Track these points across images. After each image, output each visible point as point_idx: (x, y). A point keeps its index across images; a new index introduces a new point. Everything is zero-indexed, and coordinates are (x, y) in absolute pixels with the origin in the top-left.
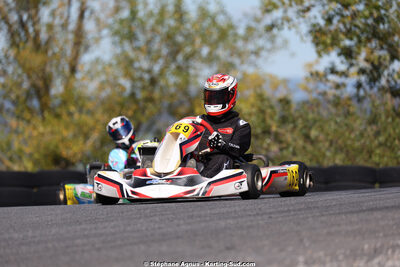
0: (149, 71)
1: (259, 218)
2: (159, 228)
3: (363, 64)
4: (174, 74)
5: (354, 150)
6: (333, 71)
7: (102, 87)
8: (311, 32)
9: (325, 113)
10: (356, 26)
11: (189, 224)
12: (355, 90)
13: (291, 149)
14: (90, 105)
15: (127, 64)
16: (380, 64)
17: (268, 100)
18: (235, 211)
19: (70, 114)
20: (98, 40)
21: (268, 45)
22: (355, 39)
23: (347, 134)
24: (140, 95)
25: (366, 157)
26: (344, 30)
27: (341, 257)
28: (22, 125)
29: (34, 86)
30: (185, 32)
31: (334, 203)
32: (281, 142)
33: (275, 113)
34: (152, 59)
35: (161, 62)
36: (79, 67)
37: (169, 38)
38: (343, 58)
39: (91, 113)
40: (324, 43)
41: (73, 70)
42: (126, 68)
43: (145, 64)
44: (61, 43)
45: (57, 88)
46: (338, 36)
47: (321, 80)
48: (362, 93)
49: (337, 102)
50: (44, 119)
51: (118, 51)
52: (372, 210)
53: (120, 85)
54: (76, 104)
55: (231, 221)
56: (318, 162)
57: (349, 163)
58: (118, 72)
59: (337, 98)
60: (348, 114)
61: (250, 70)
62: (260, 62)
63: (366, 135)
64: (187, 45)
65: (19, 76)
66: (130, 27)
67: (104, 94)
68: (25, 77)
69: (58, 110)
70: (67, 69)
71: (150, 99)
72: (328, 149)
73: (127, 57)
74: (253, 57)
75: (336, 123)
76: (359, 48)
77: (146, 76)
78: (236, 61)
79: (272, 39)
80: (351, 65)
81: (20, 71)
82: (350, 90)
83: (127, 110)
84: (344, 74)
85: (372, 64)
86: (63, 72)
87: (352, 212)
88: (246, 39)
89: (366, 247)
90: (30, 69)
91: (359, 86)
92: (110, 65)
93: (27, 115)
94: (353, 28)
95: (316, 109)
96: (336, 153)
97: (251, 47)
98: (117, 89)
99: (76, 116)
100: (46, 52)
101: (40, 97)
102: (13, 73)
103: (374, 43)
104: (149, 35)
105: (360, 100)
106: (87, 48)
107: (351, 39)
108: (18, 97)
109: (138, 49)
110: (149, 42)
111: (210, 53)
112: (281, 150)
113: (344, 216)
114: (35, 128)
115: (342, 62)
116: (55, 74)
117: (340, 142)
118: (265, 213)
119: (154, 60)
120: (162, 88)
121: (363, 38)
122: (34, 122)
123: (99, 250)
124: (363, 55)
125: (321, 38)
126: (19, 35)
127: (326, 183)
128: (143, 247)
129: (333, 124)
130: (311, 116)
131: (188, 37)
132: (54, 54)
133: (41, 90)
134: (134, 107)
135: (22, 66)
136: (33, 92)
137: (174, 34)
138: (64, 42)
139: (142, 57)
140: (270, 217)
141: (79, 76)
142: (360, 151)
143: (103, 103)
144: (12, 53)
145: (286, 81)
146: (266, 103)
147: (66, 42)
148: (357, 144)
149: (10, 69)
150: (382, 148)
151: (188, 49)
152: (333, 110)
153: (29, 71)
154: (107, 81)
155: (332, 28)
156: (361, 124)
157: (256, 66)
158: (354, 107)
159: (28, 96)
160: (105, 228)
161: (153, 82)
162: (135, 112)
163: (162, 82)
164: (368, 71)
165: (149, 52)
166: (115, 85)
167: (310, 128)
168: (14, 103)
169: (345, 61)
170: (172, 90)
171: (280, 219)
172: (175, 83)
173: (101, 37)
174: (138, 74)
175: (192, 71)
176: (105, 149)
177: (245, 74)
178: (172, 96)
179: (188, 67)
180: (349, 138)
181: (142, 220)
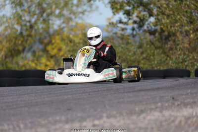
0: (30, 22)
1: (84, 94)
2: (34, 99)
3: (135, 19)
4: (41, 23)
5: (130, 61)
6: (121, 22)
7: (6, 29)
8: (110, 2)
9: (116, 43)
12: (131, 32)
15: (19, 18)
16: (144, 19)
18: (72, 91)
21: (89, 9)
22: (132, 6)
23: (127, 53)
24: (25, 33)
25: (137, 64)
26: (126, 2)
27: (124, 114)
30: (47, 2)
31: (121, 87)
34: (31, 16)
35: (35, 17)
37: (40, 5)
38: (125, 16)
40: (116, 8)
42: (18, 20)
43: (27, 18)
46: (123, 5)
47: (114, 27)
48: (135, 33)
49: (122, 37)
51: (14, 11)
52: (140, 91)
53: (15, 28)
55: (70, 96)
58: (14, 22)
59: (123, 35)
60: (128, 43)
61: (80, 21)
62: (84, 17)
63: (136, 54)
64: (48, 9)
67: (7, 33)
71: (30, 35)
72: (118, 61)
73: (18, 14)
74: (81, 15)
75: (122, 48)
76: (134, 11)
77: (28, 24)
78: (73, 17)
79: (91, 6)
80: (130, 19)
82: (129, 31)
83: (18, 41)
84: (126, 23)
85: (140, 18)
87: (129, 92)
88: (78, 6)
89: (137, 109)
91: (133, 29)
92: (10, 18)
94: (130, 1)
95: (112, 41)
96: (122, 62)
97: (80, 10)
98: (14, 30)
103: (141, 8)
104: (29, 4)
105: (134, 36)
107: (130, 6)
109: (24, 10)
110: (29, 7)
111: (60, 13)
113: (126, 94)
115: (125, 18)
117: (124, 57)
118: (87, 92)
120: (36, 30)
121: (136, 5)
123: (5, 110)
124: (135, 14)
125: (115, 6)
128: (26, 109)
129: (120, 48)
131: (48, 4)
134: (22, 39)
137: (42, 4)
139: (26, 14)
140: (89, 94)
142: (134, 61)
143: (6, 37)
148: (132, 58)
150: (144, 60)
151: (49, 11)
152: (121, 41)
154: (9, 26)
156: (134, 48)
157: (82, 19)
158: (131, 40)
160: (8, 99)
161: (31, 27)
162: (22, 42)
163: (36, 27)
164: (138, 22)
165: (29, 12)
166: (13, 28)
169: (127, 17)
170: (41, 31)
171: (94, 95)
172: (42, 28)
173: (5, 5)
174: (23, 23)
175: (51, 22)
176: (7, 60)
177: (77, 23)
178: (41, 34)
179: (49, 20)
180: (128, 55)
181: (26, 96)
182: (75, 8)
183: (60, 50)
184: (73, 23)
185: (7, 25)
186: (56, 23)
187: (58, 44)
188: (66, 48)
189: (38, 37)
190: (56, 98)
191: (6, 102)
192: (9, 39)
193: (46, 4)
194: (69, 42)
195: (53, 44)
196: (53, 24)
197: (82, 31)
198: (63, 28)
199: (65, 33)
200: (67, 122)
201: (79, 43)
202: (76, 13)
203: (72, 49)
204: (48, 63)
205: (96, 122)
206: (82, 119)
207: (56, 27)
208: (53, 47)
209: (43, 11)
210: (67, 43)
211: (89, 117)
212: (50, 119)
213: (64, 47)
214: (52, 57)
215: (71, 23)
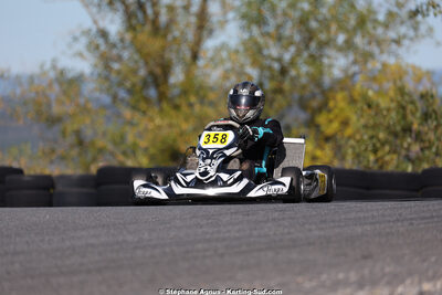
0: (279, 60)
1: (399, 224)
2: (289, 233)
4: (306, 63)
7: (226, 77)
11: (322, 229)
13: (434, 149)
14: (212, 96)
15: (255, 51)
17: (410, 95)
18: (373, 217)
19: (191, 105)
20: (223, 23)
21: (411, 33)
24: (267, 85)
28: (137, 117)
29: (151, 73)
30: (320, 17)
32: (422, 141)
33: (417, 109)
34: (282, 47)
35: (293, 49)
36: (201, 54)
37: (303, 22)
39: (212, 104)
41: (195, 57)
42: (254, 55)
43: (274, 51)
44: (182, 26)
45: (177, 77)
50: (161, 110)
51: (246, 36)
53: (245, 74)
54: (197, 94)
55: (368, 228)
58: (242, 59)
61: (392, 61)
62: (401, 51)
64: (321, 32)
65: (136, 62)
66: (259, 10)
67: (228, 84)
68: (141, 64)
69: (178, 101)
70: (188, 55)
71: (279, 91)
73: (256, 43)
74: (394, 46)
77: (276, 66)
78: (376, 50)
79: (416, 28)
81: (136, 57)
86: (184, 58)
88: (386, 26)
90: (148, 55)
92: (237, 52)
93: (143, 105)
97: (392, 34)
99: (197, 108)
100: (165, 36)
101: (157, 86)
102: (130, 58)
104: (280, 20)
106: (211, 32)
108: (134, 85)
109: (268, 34)
110: (279, 27)
111: (347, 41)
112: (422, 149)
114: (152, 120)
116: (174, 61)
118: (406, 220)
119: (286, 48)
120: (293, 79)
122: (150, 113)
123: (222, 255)
126: (136, 16)
128: (270, 254)
132: (175, 39)
133: (159, 77)
135: (139, 51)
136: (150, 80)
137: (308, 19)
138: (185, 25)
139: (271, 42)
140: (412, 224)
141: (201, 63)
144: (128, 36)
145: (430, 74)
146: (407, 98)
147: (187, 25)
149: (126, 55)
151: (323, 37)
153: (146, 57)
154: (233, 69)
157: (397, 56)
159: (145, 84)
160: (229, 231)
161: (283, 71)
163: (293, 73)
165: (279, 38)
166: (241, 73)
168: (130, 91)
170: (304, 80)
171: (422, 226)
172: (307, 74)
173: (226, 21)
174: (267, 62)
175: (326, 61)
177: (384, 65)
178: (304, 87)
179: (321, 56)
181: (269, 224)
182: (380, 31)
183: (345, 123)
185: (228, 65)
186: (338, 64)
187: (342, 110)
188: (358, 120)
189: (296, 95)
190: (337, 230)
191: (224, 239)
193: (317, 20)
194: (365, 107)
195: (330, 111)
196: (331, 66)
197: (395, 83)
198: (354, 74)
199: (358, 87)
200: (361, 285)
201: (388, 110)
202: (384, 41)
203: (371, 122)
204: (318, 153)
205: (427, 287)
206: (395, 280)
207: (337, 73)
208: (331, 116)
209: (309, 36)
210: (362, 109)
211: (410, 274)
212: (324, 277)
213: (354, 118)
214: (327, 139)
215: (370, 65)
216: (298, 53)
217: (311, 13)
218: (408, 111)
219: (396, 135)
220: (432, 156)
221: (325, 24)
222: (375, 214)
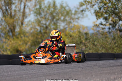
0: (45, 24)
1: (79, 69)
2: (49, 72)
3: (111, 22)
4: (53, 25)
5: (108, 48)
6: (101, 24)
7: (31, 29)
8: (95, 12)
9: (99, 37)
10: (108, 10)
12: (108, 30)
13: (89, 48)
14: (27, 35)
15: (39, 22)
16: (116, 22)
18: (72, 67)
19: (21, 37)
20: (30, 15)
21: (82, 16)
22: (108, 14)
24: (43, 31)
25: (112, 50)
26: (105, 12)
28: (7, 40)
29: (10, 29)
31: (102, 64)
32: (86, 46)
33: (84, 37)
35: (49, 21)
36: (24, 23)
37: (51, 14)
38: (104, 20)
39: (28, 37)
40: (99, 16)
41: (22, 24)
43: (44, 22)
44: (18, 16)
45: (17, 29)
46: (103, 13)
47: (98, 27)
48: (110, 31)
49: (103, 34)
50: (13, 39)
51: (36, 18)
52: (114, 66)
53: (36, 28)
54: (23, 34)
55: (71, 70)
56: (97, 52)
57: (107, 52)
58: (36, 24)
59: (103, 32)
60: (106, 37)
61: (76, 24)
62: (79, 21)
63: (111, 43)
64: (57, 16)
66: (39, 11)
67: (31, 31)
68: (7, 26)
69: (18, 36)
70: (20, 23)
72: (100, 48)
73: (39, 20)
74: (77, 20)
75: (103, 40)
76: (109, 17)
77: (45, 26)
78: (72, 21)
79: (83, 15)
80: (107, 22)
81: (6, 24)
82: (107, 30)
84: (105, 25)
85: (113, 22)
86: (19, 24)
87: (107, 67)
88: (75, 14)
89: (112, 77)
90: (9, 23)
91: (109, 28)
92: (33, 22)
93: (8, 37)
94: (107, 11)
95: (96, 36)
96: (102, 49)
97: (76, 17)
98: (36, 30)
99: (23, 38)
100: (14, 18)
101: (12, 32)
102: (4, 25)
103: (114, 16)
104: (45, 13)
105: (110, 33)
106: (26, 17)
107: (107, 14)
108: (5, 32)
109: (42, 17)
110: (45, 15)
111: (64, 19)
112: (86, 48)
113: (105, 68)
114: (11, 41)
115: (104, 21)
116: (17, 25)
117: (104, 45)
119: (47, 21)
120: (49, 29)
121: (111, 14)
122: (10, 39)
123: (30, 78)
124: (110, 19)
125: (98, 14)
126: (6, 13)
127: (100, 58)
129: (101, 40)
130: (95, 38)
132: (16, 19)
133: (12, 30)
134: (41, 35)
135: (7, 23)
138: (19, 15)
139: (43, 20)
140: (83, 68)
141: (24, 25)
142: (110, 48)
143: (31, 34)
144: (4, 19)
145: (87, 27)
146: (81, 34)
147: (20, 15)
148: (109, 46)
149: (3, 24)
150: (117, 47)
151: (57, 18)
152: (102, 36)
153: (9, 24)
154: (33, 27)
155: (101, 11)
156: (110, 40)
157: (78, 22)
158: (108, 35)
159: (9, 32)
161: (47, 27)
162: (41, 37)
163: (49, 28)
164: (112, 24)
165: (45, 18)
166: (35, 28)
167: (95, 41)
168: (4, 34)
171: (85, 69)
172: (53, 28)
174: (42, 25)
176: (32, 48)
177: (74, 25)
179: (57, 23)
180: (106, 44)
181: (43, 69)
182: (73, 16)
184: (72, 25)
185: (31, 26)
186: (62, 25)
187: (63, 38)
192: (33, 35)
193: (55, 13)
194: (70, 37)
196: (60, 26)
197: (78, 30)
198: (66, 28)
199: (67, 31)
201: (76, 37)
202: (74, 19)
203: (71, 41)
207: (62, 28)
209: (53, 18)
213: (67, 40)
215: (71, 25)
216: (51, 22)
217: (54, 11)
218: (81, 38)
219: (78, 44)
220: (88, 50)
221: (58, 14)
222: (73, 66)
